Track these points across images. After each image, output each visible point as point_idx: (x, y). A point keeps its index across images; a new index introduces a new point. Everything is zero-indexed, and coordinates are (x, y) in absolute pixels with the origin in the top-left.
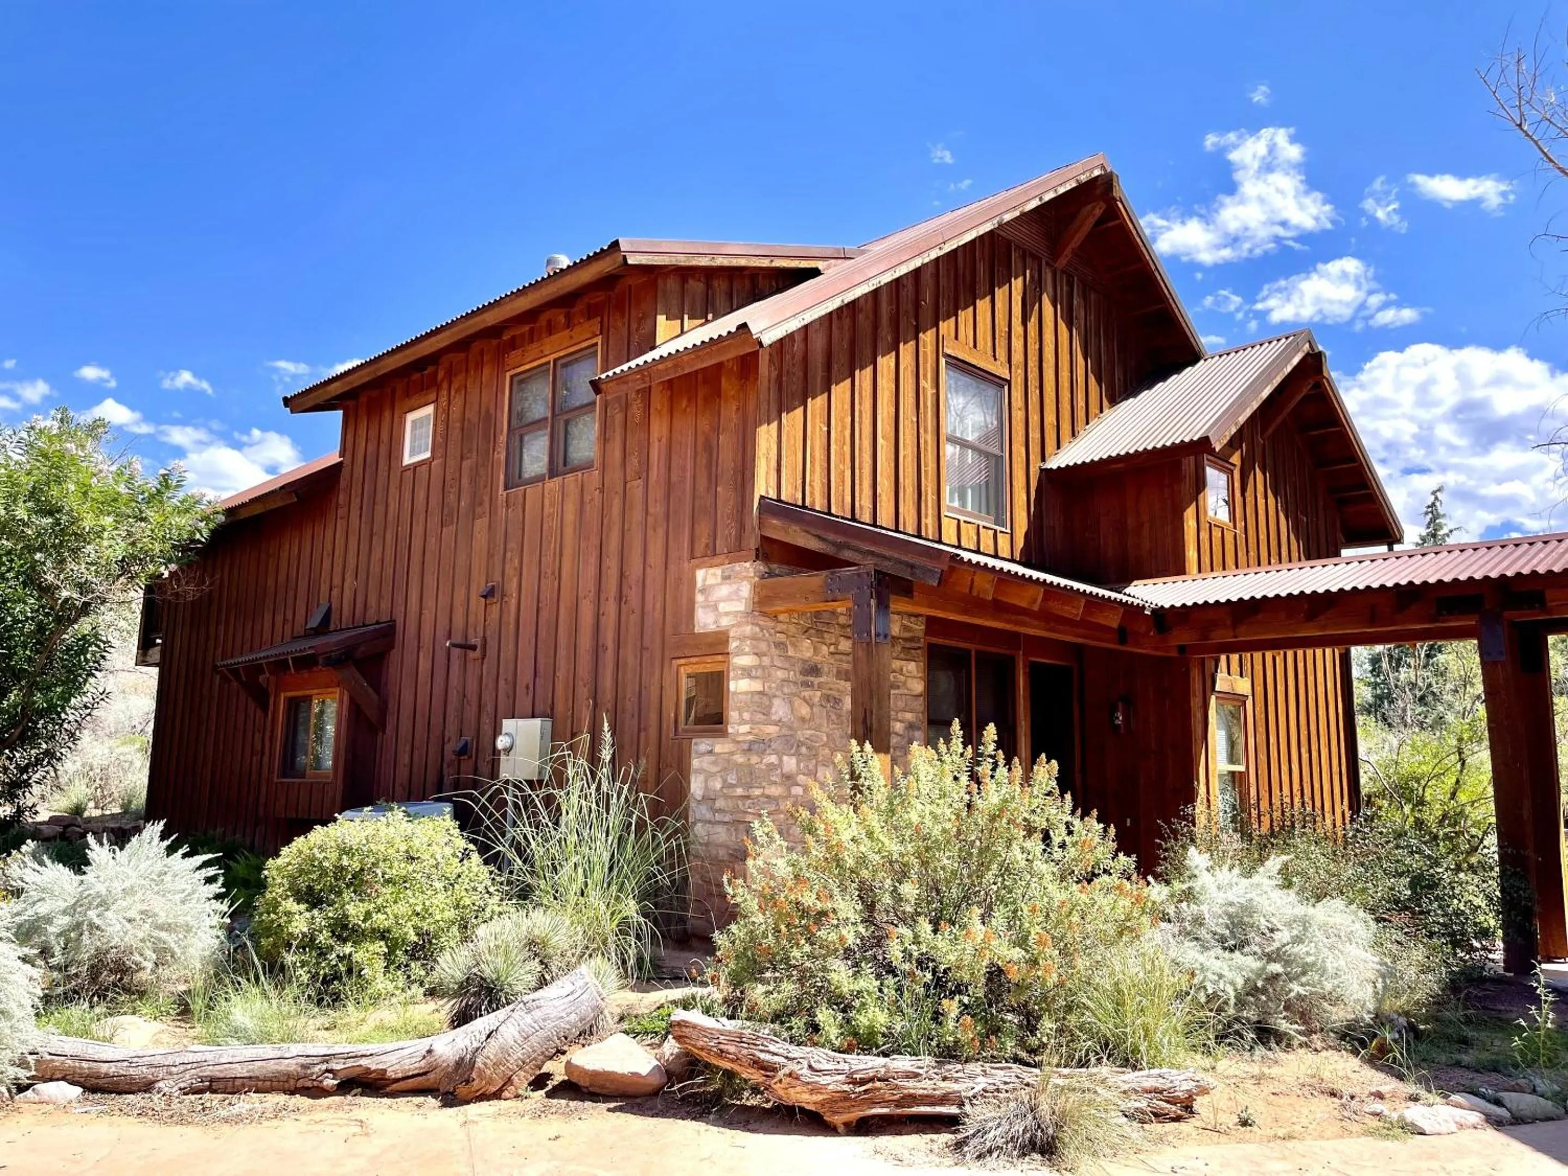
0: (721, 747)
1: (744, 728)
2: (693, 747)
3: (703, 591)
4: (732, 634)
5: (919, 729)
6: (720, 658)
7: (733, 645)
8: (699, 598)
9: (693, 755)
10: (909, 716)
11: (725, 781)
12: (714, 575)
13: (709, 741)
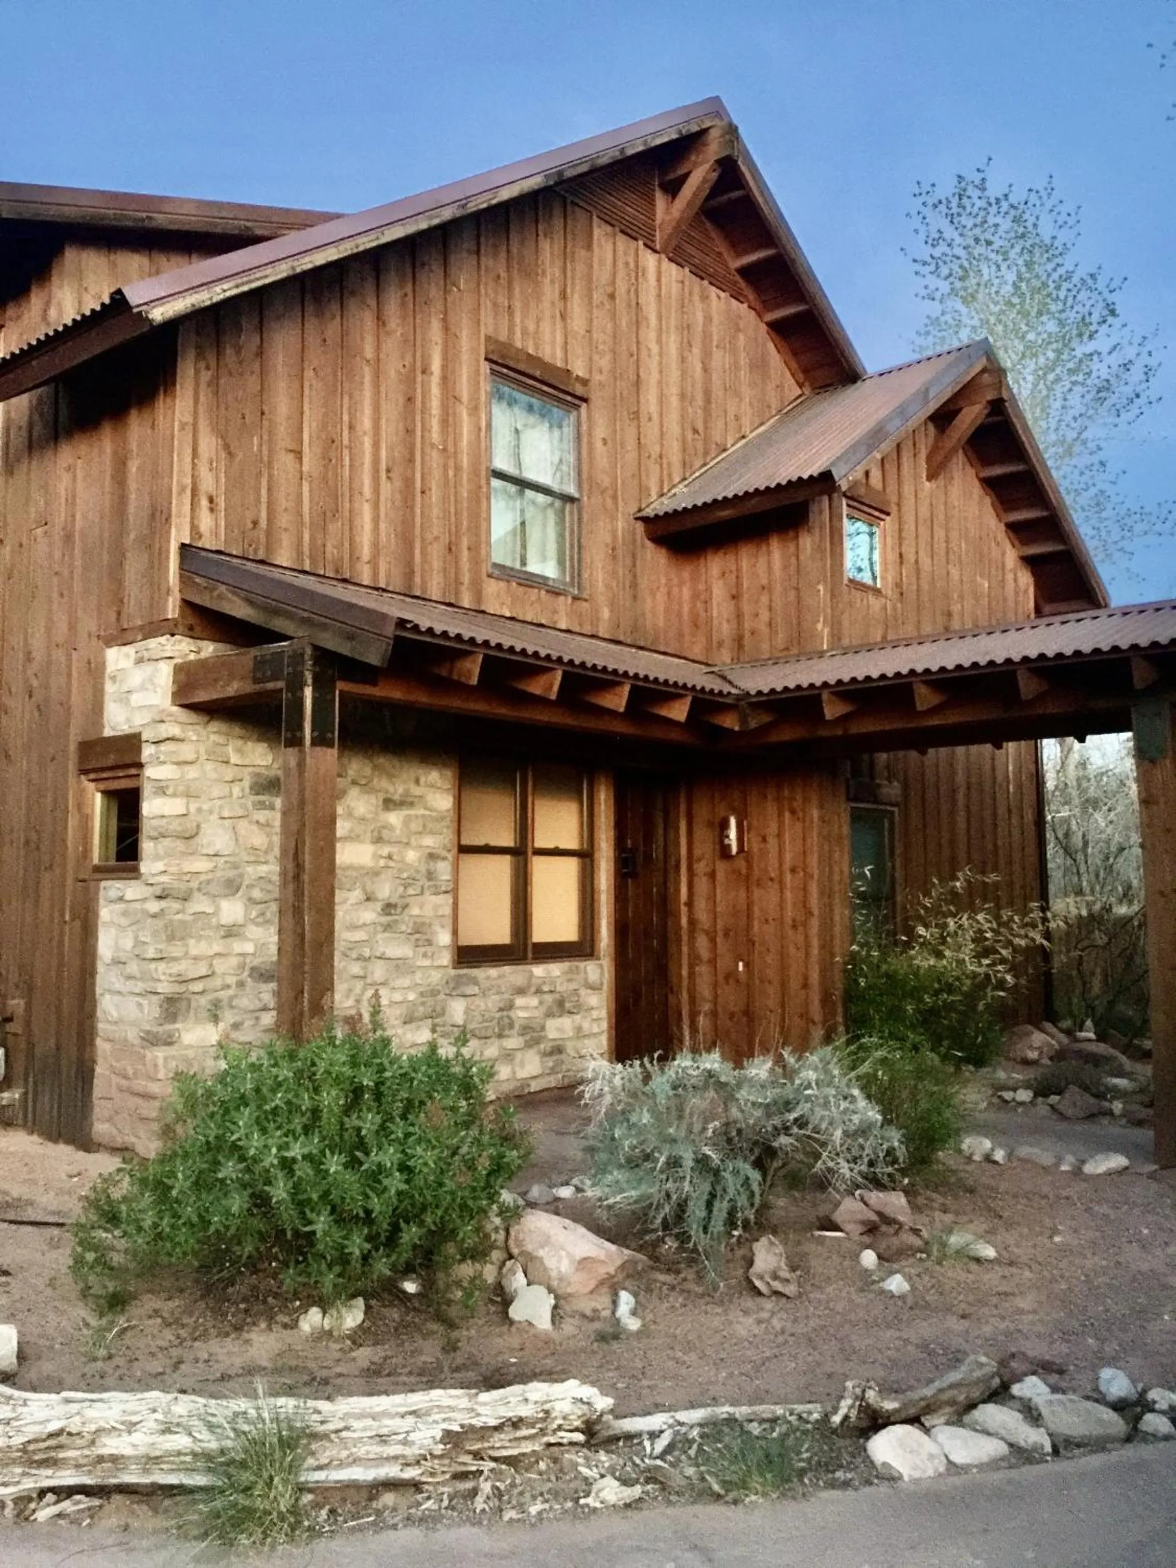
0: (132, 890)
1: (160, 866)
2: (102, 893)
3: (113, 678)
4: (144, 737)
5: (444, 859)
6: (133, 771)
7: (147, 752)
8: (109, 688)
9: (102, 902)
10: (429, 841)
11: (136, 938)
12: (127, 656)
13: (118, 884)
